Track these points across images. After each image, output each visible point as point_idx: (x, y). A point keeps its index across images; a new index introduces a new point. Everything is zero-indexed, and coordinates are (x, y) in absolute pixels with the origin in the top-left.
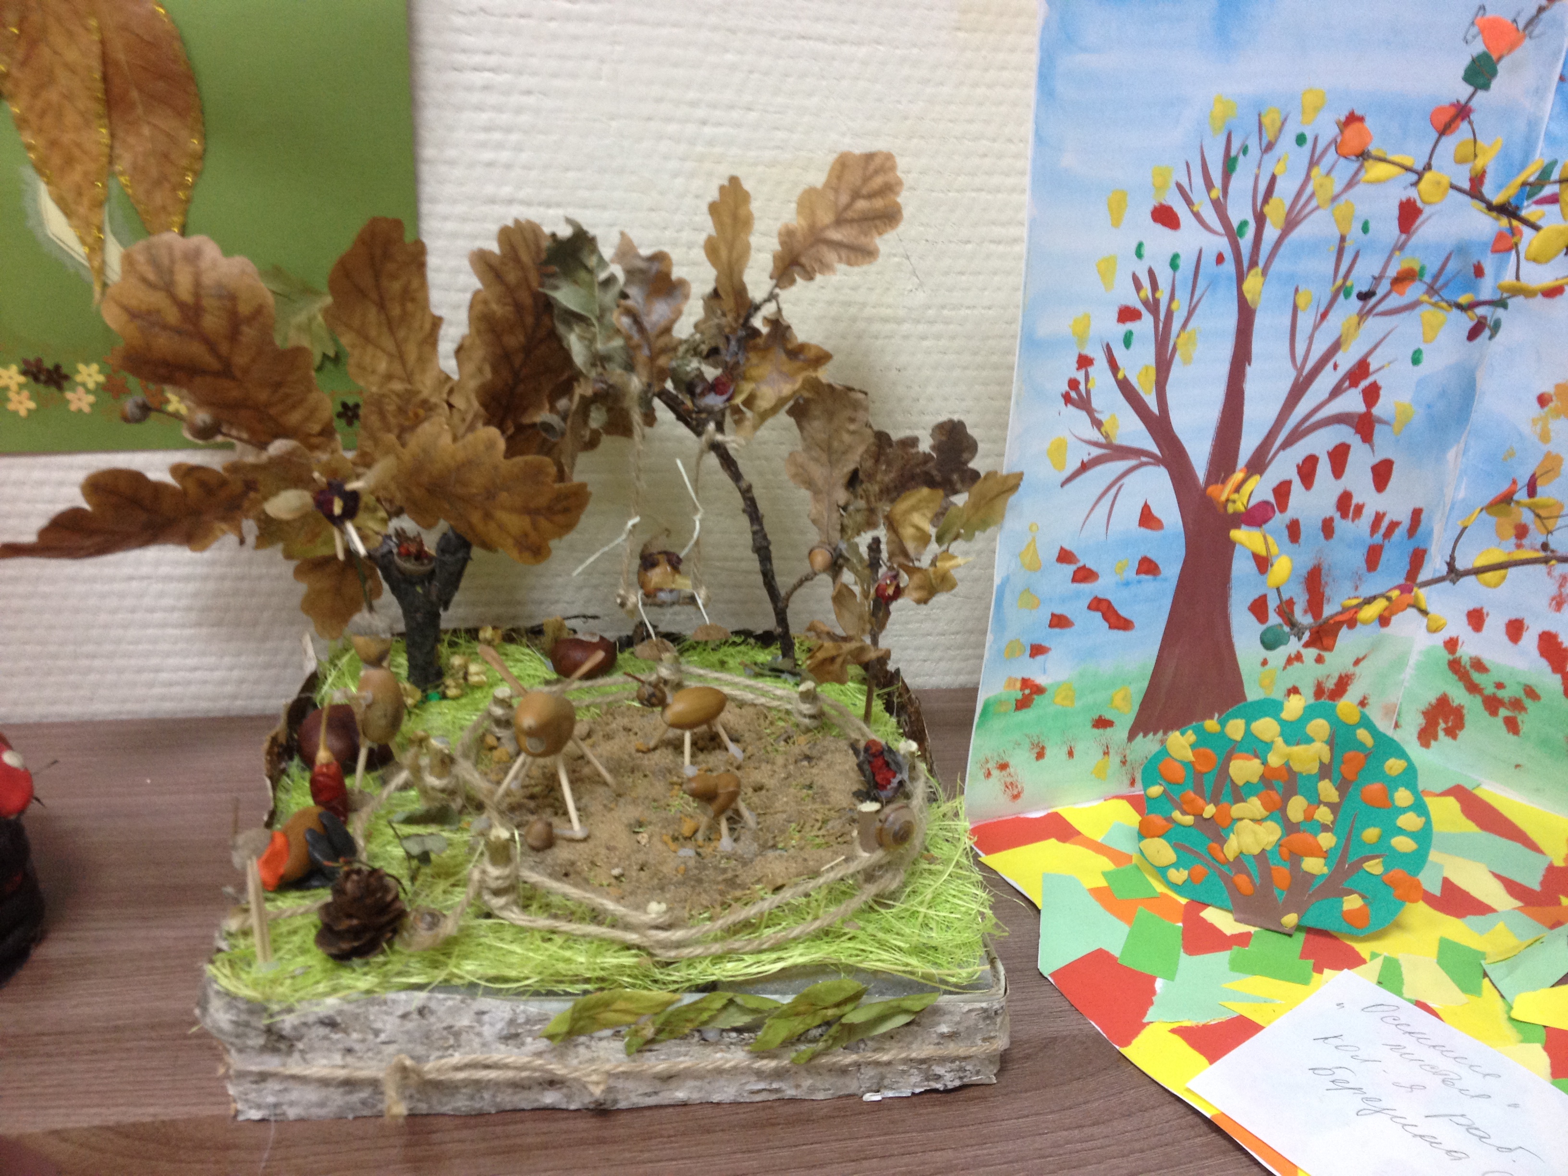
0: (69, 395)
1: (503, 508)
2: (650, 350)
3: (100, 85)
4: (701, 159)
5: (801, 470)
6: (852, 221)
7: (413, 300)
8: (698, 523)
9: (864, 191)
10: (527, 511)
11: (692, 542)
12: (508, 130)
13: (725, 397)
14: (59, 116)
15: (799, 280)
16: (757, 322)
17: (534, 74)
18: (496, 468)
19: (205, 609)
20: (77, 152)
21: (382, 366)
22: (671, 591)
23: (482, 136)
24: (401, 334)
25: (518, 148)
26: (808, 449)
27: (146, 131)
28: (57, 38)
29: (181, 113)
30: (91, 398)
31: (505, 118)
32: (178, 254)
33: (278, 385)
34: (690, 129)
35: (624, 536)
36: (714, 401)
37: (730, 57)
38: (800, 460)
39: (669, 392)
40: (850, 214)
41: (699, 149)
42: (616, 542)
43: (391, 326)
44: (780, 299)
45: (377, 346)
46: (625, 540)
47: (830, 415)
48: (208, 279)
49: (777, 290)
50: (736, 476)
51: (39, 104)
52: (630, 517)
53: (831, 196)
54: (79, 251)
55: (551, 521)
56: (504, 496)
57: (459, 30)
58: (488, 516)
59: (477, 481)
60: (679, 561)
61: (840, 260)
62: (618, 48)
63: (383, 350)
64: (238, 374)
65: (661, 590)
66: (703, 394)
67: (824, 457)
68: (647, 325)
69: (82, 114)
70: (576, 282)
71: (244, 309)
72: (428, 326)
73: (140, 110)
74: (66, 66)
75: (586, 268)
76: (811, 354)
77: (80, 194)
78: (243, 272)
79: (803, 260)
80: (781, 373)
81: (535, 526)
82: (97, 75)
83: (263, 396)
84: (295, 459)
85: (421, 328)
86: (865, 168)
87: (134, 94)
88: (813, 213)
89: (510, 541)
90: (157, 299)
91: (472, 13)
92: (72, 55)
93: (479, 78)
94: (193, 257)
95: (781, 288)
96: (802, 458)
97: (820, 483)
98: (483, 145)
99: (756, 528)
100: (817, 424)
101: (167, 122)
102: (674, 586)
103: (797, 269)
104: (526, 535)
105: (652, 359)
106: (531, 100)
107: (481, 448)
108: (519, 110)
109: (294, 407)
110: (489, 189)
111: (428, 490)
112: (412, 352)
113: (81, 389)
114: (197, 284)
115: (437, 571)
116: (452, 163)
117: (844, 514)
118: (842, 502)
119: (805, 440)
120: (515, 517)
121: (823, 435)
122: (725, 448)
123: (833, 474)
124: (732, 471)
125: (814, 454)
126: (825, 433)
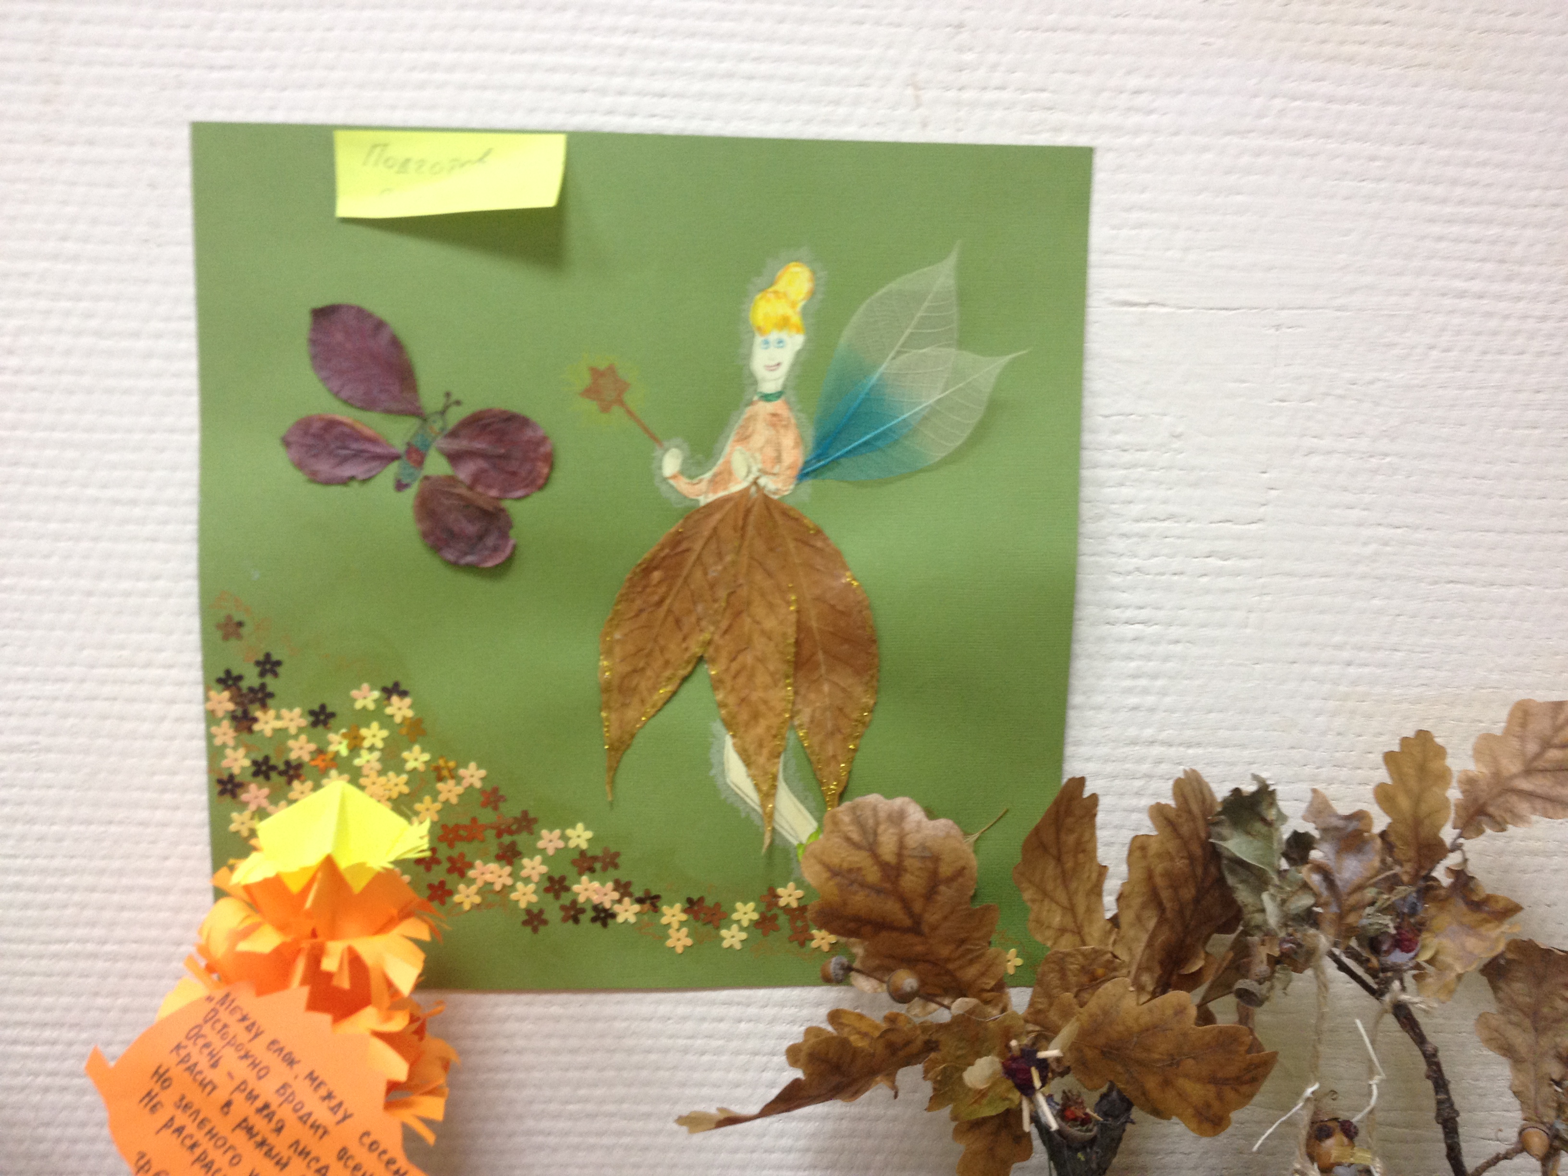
0: (724, 932)
1: (1187, 1076)
2: (1340, 907)
3: (793, 650)
4: (1345, 697)
5: (1496, 1035)
6: (1544, 771)
7: (1084, 851)
8: (1375, 1088)
9: (1556, 741)
10: (1213, 1080)
11: (1368, 1108)
12: (1155, 676)
13: (1412, 954)
14: (751, 677)
15: (1489, 831)
16: (1441, 874)
17: (1184, 625)
18: (1185, 1035)
19: (822, 1151)
20: (762, 708)
21: (1057, 919)
22: (1350, 1165)
23: (1128, 683)
24: (1073, 885)
25: (1163, 693)
26: (1505, 1012)
27: (826, 688)
28: (759, 609)
29: (858, 672)
30: (744, 935)
31: (1151, 666)
32: (882, 815)
33: (963, 941)
34: (1335, 669)
35: (1301, 1104)
36: (1398, 957)
37: (1376, 602)
38: (1494, 1023)
39: (1353, 948)
40: (1540, 764)
41: (1342, 688)
42: (1294, 1110)
43: (1065, 878)
44: (1465, 848)
45: (1052, 899)
46: (1303, 1109)
47: (1539, 980)
48: (912, 841)
49: (1461, 840)
50: (1420, 1039)
51: (735, 666)
52: (1308, 1083)
53: (1515, 743)
54: (752, 797)
55: (1237, 1091)
56: (1189, 1064)
57: (1113, 588)
58: (1167, 1083)
59: (1162, 1047)
60: (1354, 1130)
61: (1534, 811)
62: (1268, 598)
63: (1057, 903)
64: (925, 929)
65: (1338, 1164)
66: (1388, 952)
67: (1527, 1023)
68: (1339, 883)
69: (772, 675)
70: (1248, 833)
71: (945, 870)
72: (1094, 876)
73: (823, 669)
74: (763, 632)
75: (1264, 820)
76: (1500, 906)
77: (761, 746)
78: (948, 836)
79: (1491, 810)
80: (1461, 924)
81: (1220, 1097)
82: (792, 640)
83: (945, 951)
84: (973, 1017)
85: (1089, 877)
86: (1554, 718)
87: (820, 656)
88: (1495, 760)
89: (1190, 1111)
90: (860, 859)
91: (1129, 573)
92: (770, 624)
93: (1130, 631)
94: (898, 818)
95: (1466, 838)
96: (1498, 1021)
97: (1523, 1050)
98: (1129, 691)
99: (1442, 1096)
100: (1517, 986)
101: (846, 679)
102: (1352, 1160)
103: (1484, 819)
104: (1208, 1106)
105: (1341, 917)
106: (1179, 648)
107: (1169, 1012)
108: (1166, 658)
109: (971, 962)
110: (1132, 732)
111: (1103, 1053)
112: (1081, 903)
113: (735, 927)
114: (901, 845)
115: (1099, 1136)
116: (1098, 708)
117: (1559, 1090)
118: (1556, 1077)
119: (1499, 1000)
120: (1198, 1086)
121: (1528, 999)
122: (1408, 1009)
123: (1542, 1043)
124: (1415, 1032)
125: (1513, 1018)
126: (1530, 997)
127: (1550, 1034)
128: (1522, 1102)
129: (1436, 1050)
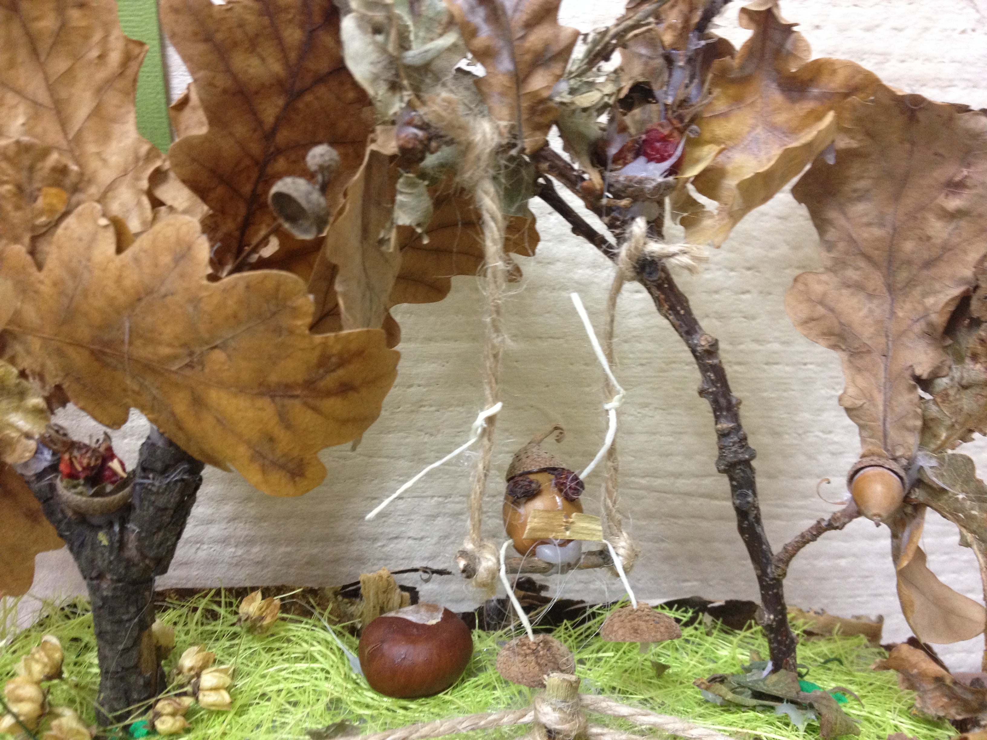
8: (612, 416)
11: (603, 452)
13: (667, 165)
22: (565, 543)
35: (471, 440)
38: (817, 289)
46: (472, 448)
47: (899, 185)
59: (169, 331)
60: (580, 485)
65: (544, 542)
66: (622, 159)
67: (876, 279)
81: (286, 421)
89: (242, 450)
96: (824, 284)
97: (866, 333)
99: (725, 425)
100: (860, 208)
102: (568, 534)
104: (271, 439)
111: (93, 354)
117: (927, 396)
118: (923, 371)
119: (829, 246)
120: (243, 402)
121: (877, 232)
122: (664, 269)
123: (900, 314)
124: (677, 313)
125: (852, 274)
126: (882, 225)
127: (917, 292)
128: (862, 427)
129: (715, 344)
